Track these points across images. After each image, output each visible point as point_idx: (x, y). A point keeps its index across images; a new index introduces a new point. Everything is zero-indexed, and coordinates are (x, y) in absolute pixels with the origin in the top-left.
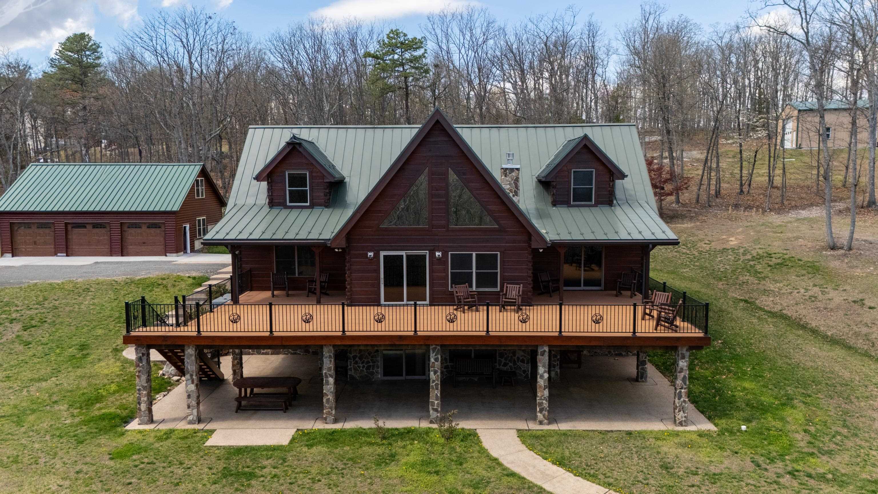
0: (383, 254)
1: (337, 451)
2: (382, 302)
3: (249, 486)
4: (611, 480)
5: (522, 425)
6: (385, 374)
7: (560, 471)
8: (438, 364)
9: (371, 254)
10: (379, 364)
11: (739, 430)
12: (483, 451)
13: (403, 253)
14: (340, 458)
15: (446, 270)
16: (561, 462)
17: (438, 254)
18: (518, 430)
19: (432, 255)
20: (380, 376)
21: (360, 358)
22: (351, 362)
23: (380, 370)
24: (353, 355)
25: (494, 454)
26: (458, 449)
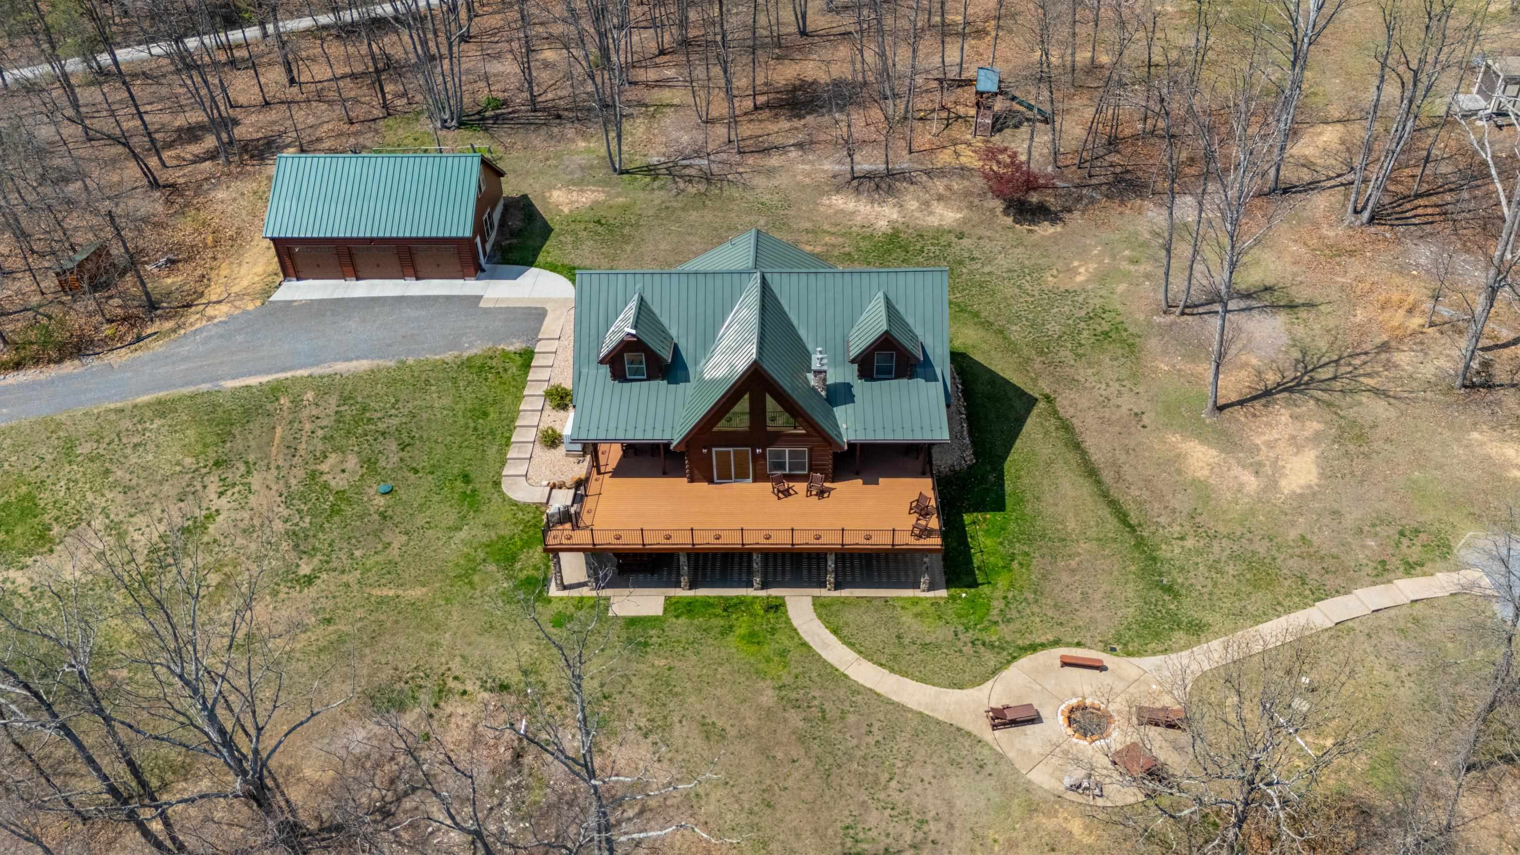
0: (714, 450)
1: (696, 621)
2: (716, 480)
3: (646, 652)
4: (863, 649)
5: (817, 592)
7: (833, 638)
8: (759, 560)
9: (705, 451)
11: (960, 597)
12: (788, 622)
13: (731, 449)
14: (698, 628)
15: (765, 461)
16: (835, 632)
17: (759, 450)
18: (815, 598)
19: (754, 451)
25: (795, 623)
26: (772, 621)
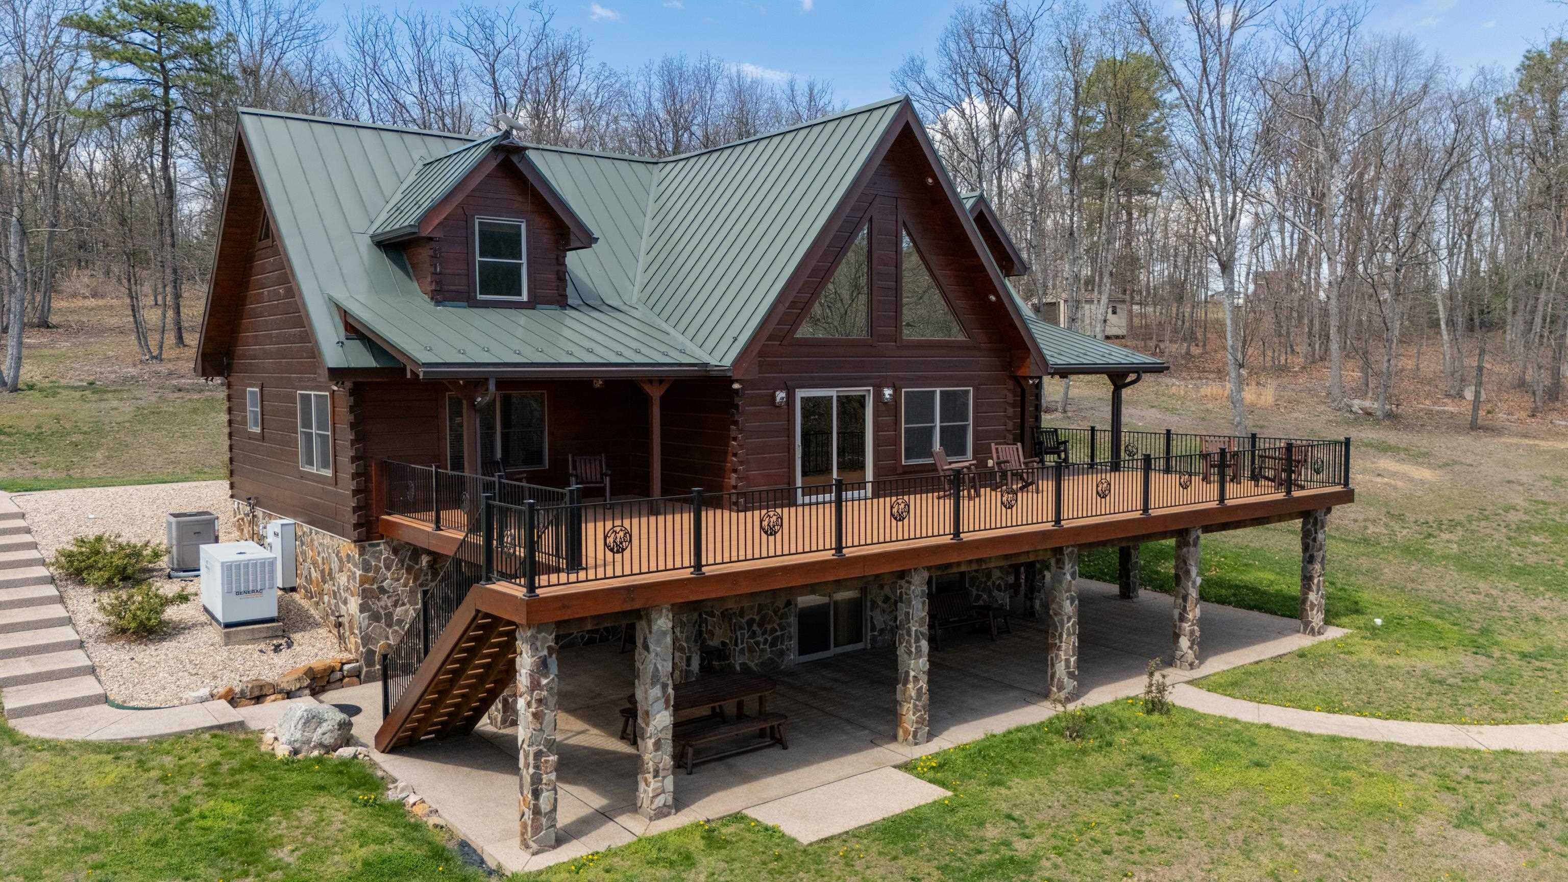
0: (801, 394)
6: (802, 652)
9: (780, 396)
10: (792, 630)
12: (1230, 719)
13: (832, 393)
15: (897, 422)
17: (888, 392)
18: (1190, 684)
19: (878, 396)
20: (793, 657)
21: (760, 625)
22: (743, 635)
23: (794, 643)
24: (747, 618)
